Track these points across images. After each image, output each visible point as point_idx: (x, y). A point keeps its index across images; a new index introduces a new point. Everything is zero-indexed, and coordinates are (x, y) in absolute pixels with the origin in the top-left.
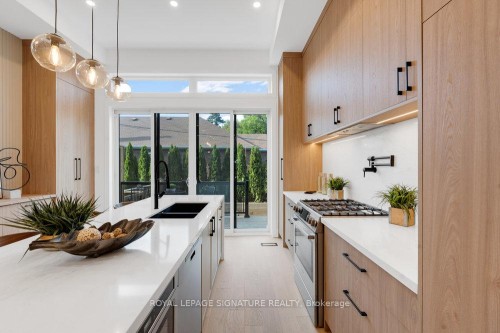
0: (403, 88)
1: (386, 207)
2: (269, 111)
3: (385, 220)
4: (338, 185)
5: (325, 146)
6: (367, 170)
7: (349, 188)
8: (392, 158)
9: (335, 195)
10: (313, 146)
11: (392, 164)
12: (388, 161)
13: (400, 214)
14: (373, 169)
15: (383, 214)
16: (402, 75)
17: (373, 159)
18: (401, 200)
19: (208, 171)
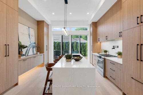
0: (120, 36)
1: (117, 55)
2: (88, 35)
3: (117, 58)
4: (106, 51)
5: (101, 43)
6: (113, 48)
7: (108, 52)
8: (118, 46)
9: (105, 53)
10: (99, 43)
11: (118, 47)
12: (117, 47)
13: (120, 56)
14: (114, 48)
15: (116, 57)
16: (120, 33)
17: (114, 46)
18: (120, 54)
19: (67, 48)
